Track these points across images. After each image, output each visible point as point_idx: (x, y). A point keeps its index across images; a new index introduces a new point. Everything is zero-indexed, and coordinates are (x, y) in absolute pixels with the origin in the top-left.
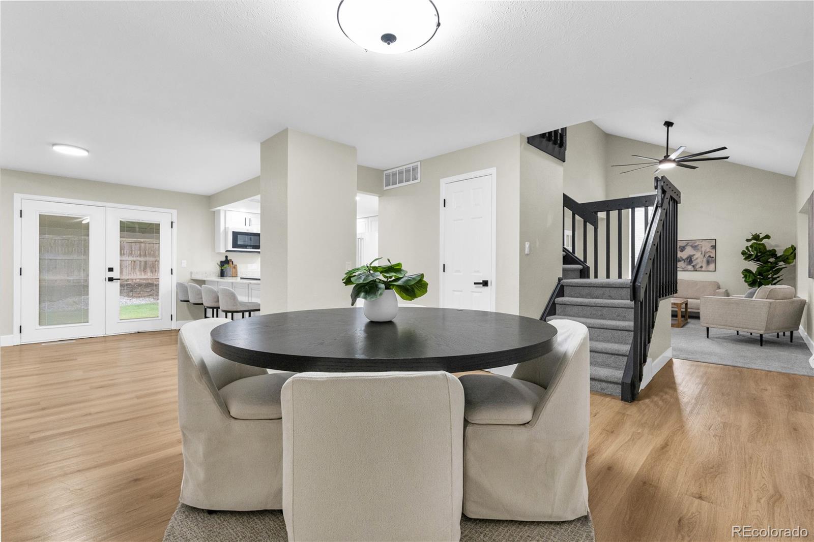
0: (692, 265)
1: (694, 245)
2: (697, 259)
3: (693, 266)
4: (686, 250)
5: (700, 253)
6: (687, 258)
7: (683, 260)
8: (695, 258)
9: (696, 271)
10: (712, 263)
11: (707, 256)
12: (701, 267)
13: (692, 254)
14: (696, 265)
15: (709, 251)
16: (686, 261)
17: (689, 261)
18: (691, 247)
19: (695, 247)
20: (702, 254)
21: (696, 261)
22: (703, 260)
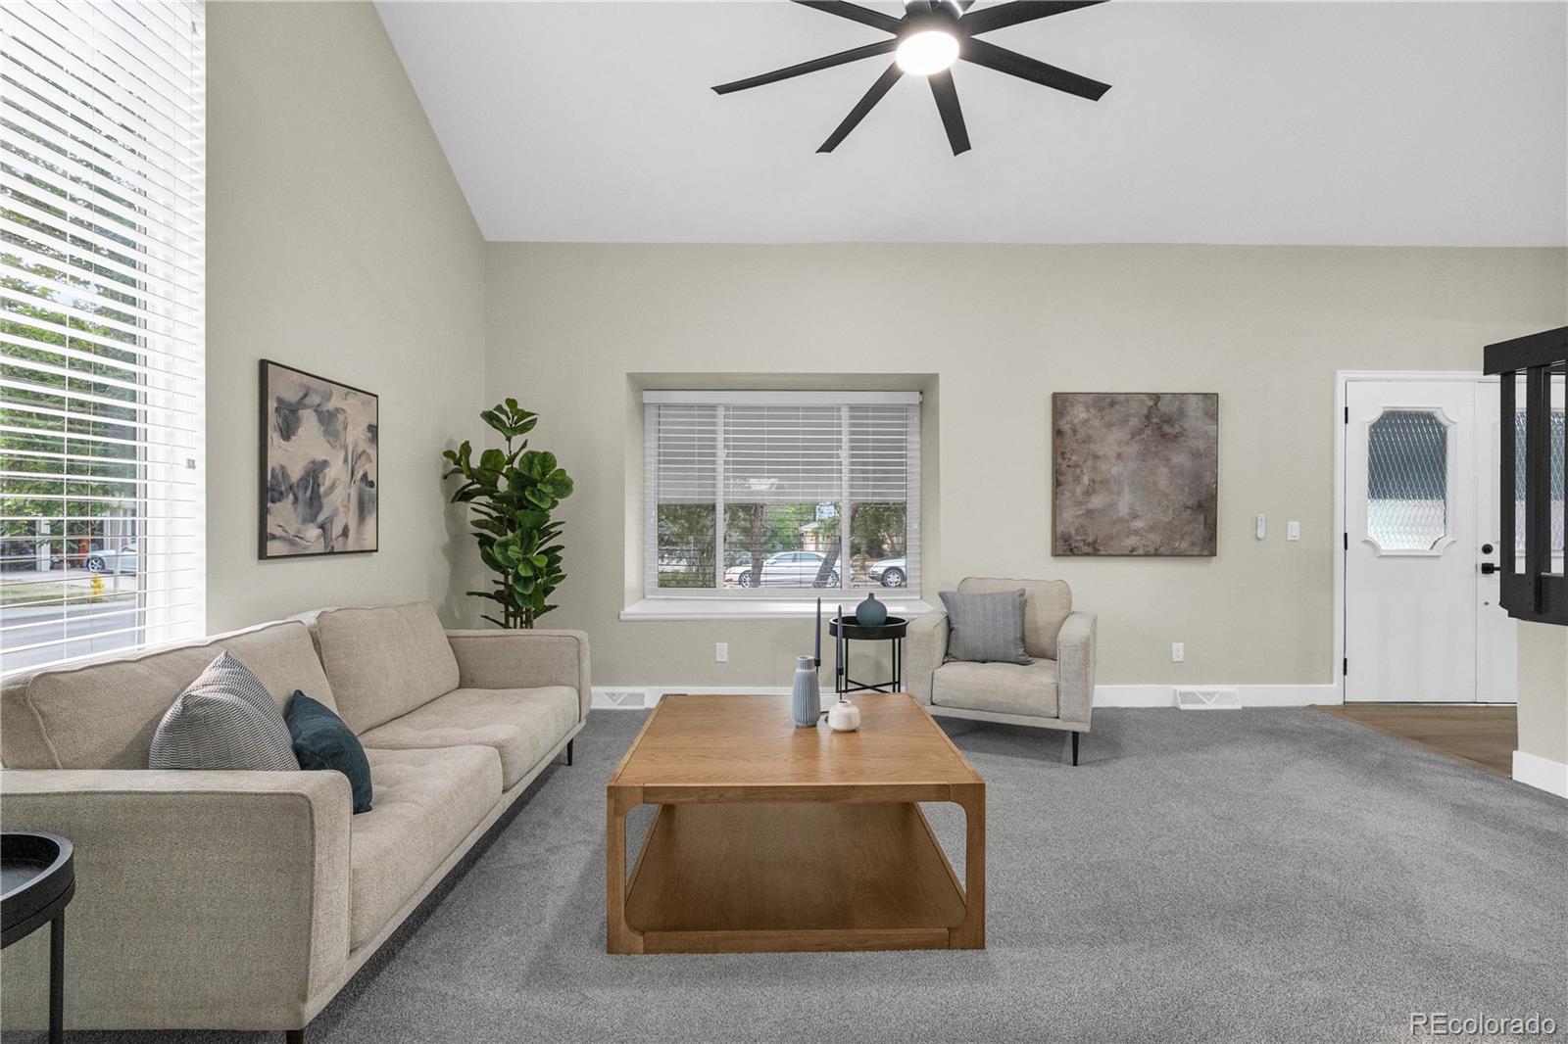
0: (321, 518)
1: (325, 409)
2: (333, 487)
3: (322, 527)
4: (300, 431)
5: (342, 455)
6: (304, 479)
7: (291, 488)
8: (327, 483)
9: (332, 553)
10: (370, 513)
11: (359, 475)
12: (345, 533)
13: (320, 458)
14: (330, 520)
15: (364, 451)
16: (300, 495)
17: (311, 498)
18: (314, 414)
19: (328, 420)
20: (346, 460)
21: (332, 497)
22: (349, 495)
